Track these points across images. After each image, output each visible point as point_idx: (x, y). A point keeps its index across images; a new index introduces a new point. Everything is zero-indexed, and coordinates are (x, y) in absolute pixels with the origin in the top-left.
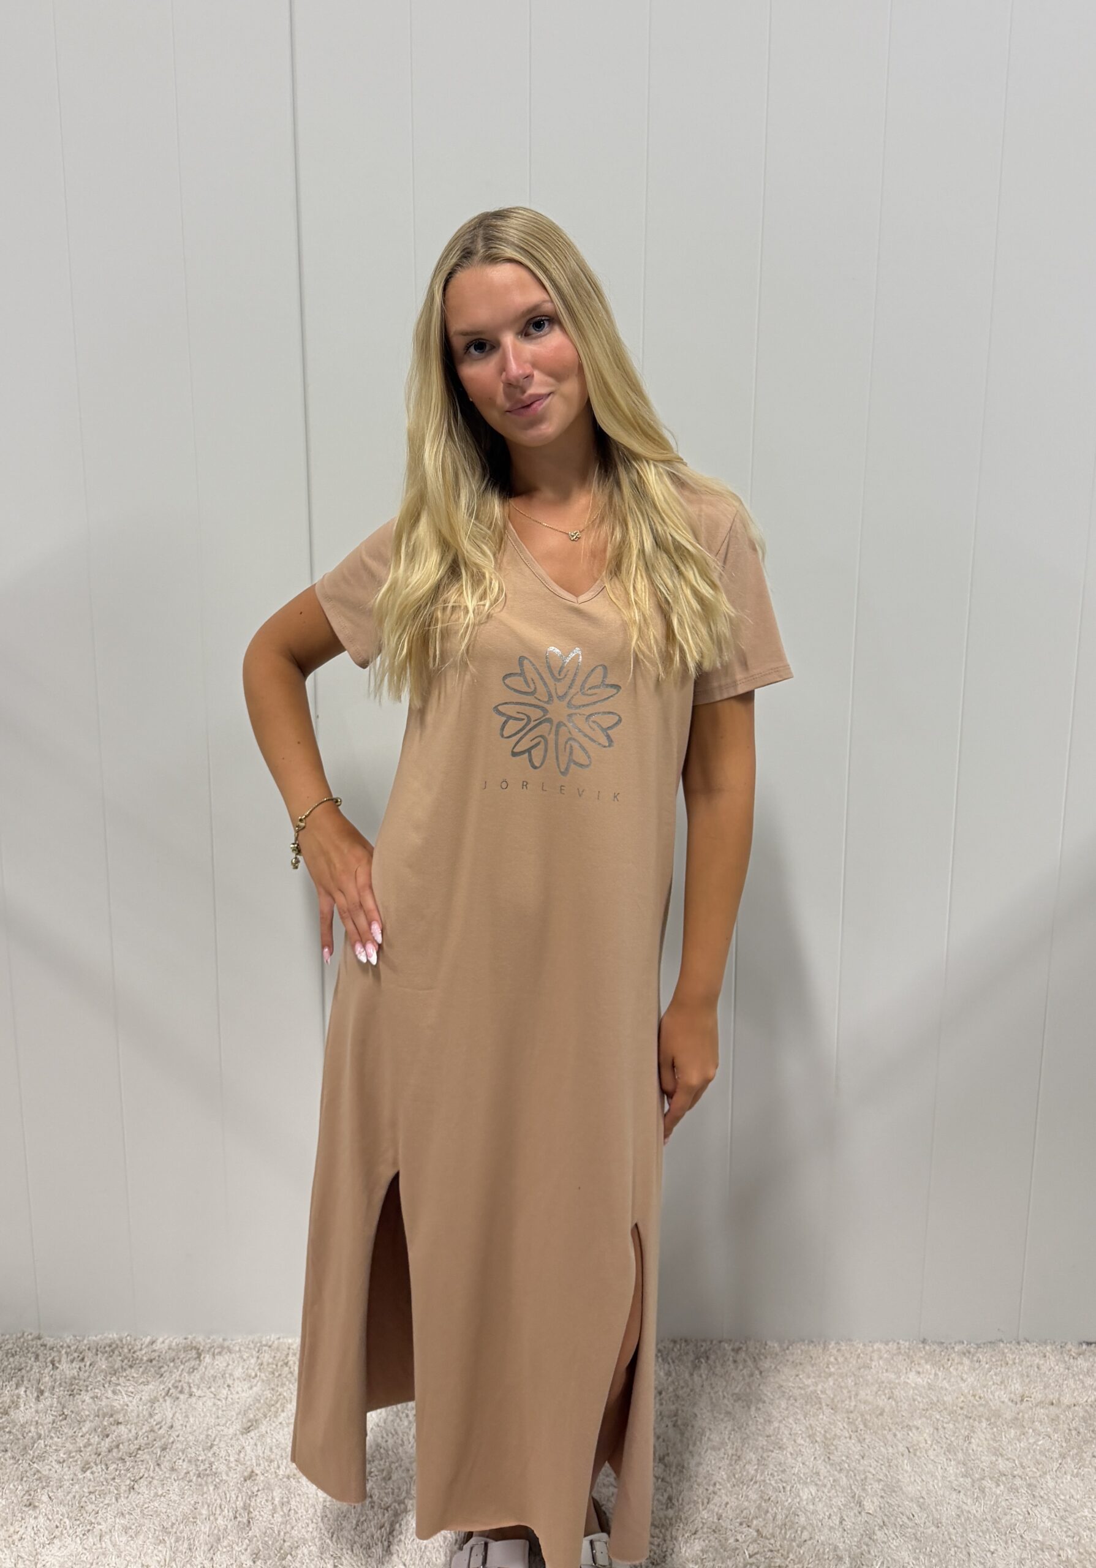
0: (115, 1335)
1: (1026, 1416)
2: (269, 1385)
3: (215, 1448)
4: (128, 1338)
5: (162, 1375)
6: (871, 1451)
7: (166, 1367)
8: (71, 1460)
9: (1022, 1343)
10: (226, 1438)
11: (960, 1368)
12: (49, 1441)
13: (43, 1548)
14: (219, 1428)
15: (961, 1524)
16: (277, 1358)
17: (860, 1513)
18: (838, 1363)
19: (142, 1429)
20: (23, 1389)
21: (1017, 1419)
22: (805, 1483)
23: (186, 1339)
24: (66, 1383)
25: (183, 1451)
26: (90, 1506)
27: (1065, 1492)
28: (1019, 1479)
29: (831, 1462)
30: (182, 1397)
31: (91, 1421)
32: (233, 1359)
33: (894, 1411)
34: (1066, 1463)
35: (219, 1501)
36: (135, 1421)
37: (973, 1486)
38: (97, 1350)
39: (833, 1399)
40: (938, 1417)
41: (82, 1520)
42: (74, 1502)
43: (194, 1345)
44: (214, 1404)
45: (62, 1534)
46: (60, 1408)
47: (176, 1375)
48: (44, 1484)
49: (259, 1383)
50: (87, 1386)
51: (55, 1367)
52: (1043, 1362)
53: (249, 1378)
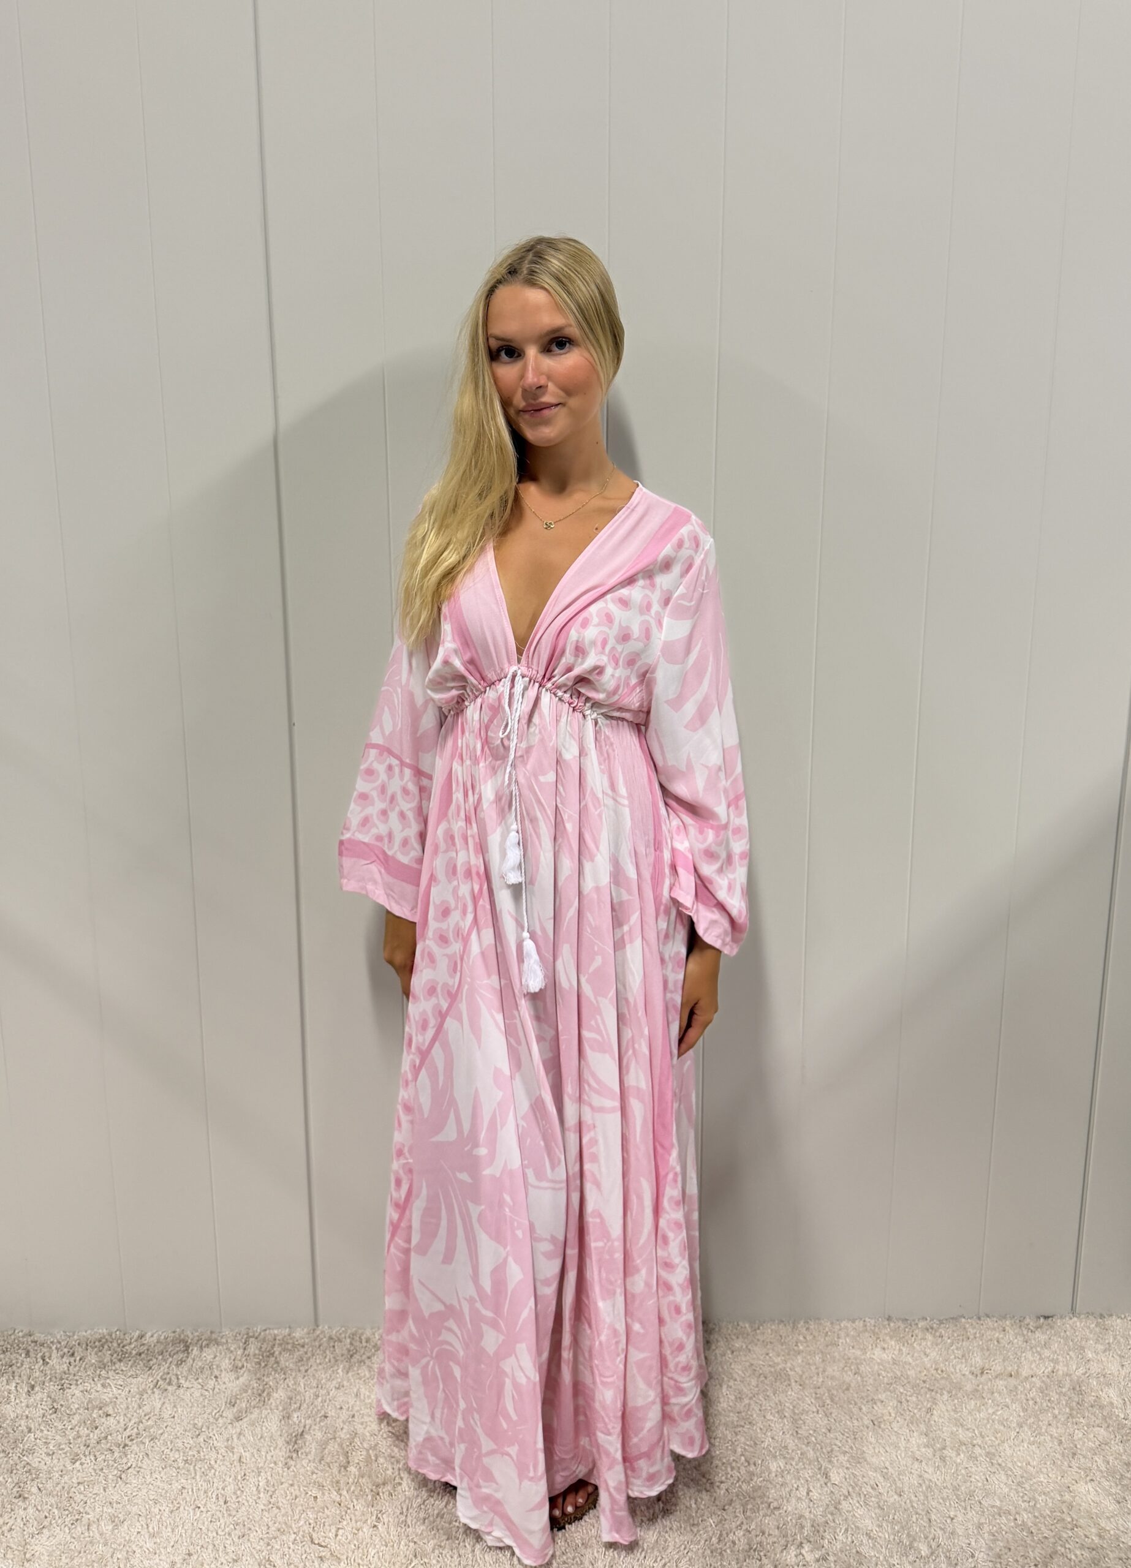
0: (105, 1330)
1: (986, 1387)
2: (256, 1375)
3: (202, 1437)
4: (118, 1333)
5: (150, 1368)
6: (837, 1424)
7: (154, 1360)
8: (60, 1452)
9: (982, 1318)
11: (924, 1343)
12: (39, 1434)
13: (32, 1538)
14: (206, 1417)
15: (922, 1492)
16: (263, 1349)
17: (826, 1484)
18: (806, 1341)
19: (130, 1421)
20: (14, 1385)
21: (977, 1391)
22: (775, 1457)
23: (174, 1332)
24: (56, 1378)
25: (171, 1442)
26: (79, 1496)
27: (1022, 1459)
28: (979, 1448)
29: (799, 1435)
30: (170, 1388)
31: (80, 1414)
32: (220, 1350)
33: (859, 1386)
34: (1023, 1432)
36: (124, 1413)
37: (934, 1455)
38: (87, 1345)
39: (801, 1376)
40: (902, 1390)
41: (70, 1509)
42: (63, 1492)
43: (182, 1337)
44: (202, 1395)
45: (51, 1524)
46: (49, 1403)
47: (164, 1367)
48: (34, 1476)
49: (245, 1375)
50: (77, 1381)
51: (45, 1363)
52: (1001, 1336)
53: (236, 1368)
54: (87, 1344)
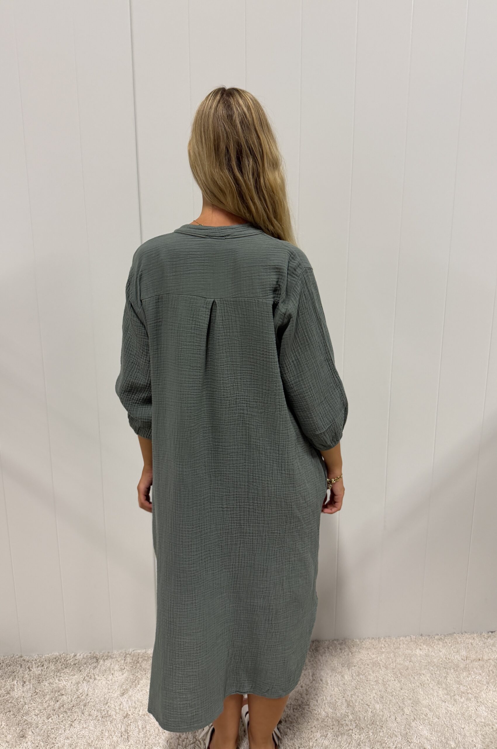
0: (57, 653)
1: (470, 666)
2: (131, 672)
3: (109, 704)
4: (63, 654)
5: (81, 671)
6: (405, 686)
7: (82, 667)
8: (41, 714)
9: (463, 633)
10: (113, 698)
11: (439, 646)
12: (30, 706)
14: (110, 694)
15: (449, 717)
16: (134, 660)
17: (403, 714)
18: (385, 647)
19: (73, 697)
20: (16, 681)
21: (466, 667)
22: (378, 703)
24: (36, 677)
25: (94, 706)
26: (52, 735)
28: (470, 695)
29: (387, 692)
30: (91, 680)
31: (49, 695)
32: (113, 661)
33: (412, 667)
34: (489, 686)
35: (113, 729)
36: (70, 693)
37: (451, 699)
39: (385, 664)
40: (432, 669)
41: (49, 742)
42: (44, 734)
43: (95, 655)
44: (106, 683)
46: (34, 689)
47: (87, 670)
48: (29, 726)
49: (126, 672)
50: (46, 678)
51: (30, 670)
52: (473, 642)
53: (122, 670)
54: (49, 661)
